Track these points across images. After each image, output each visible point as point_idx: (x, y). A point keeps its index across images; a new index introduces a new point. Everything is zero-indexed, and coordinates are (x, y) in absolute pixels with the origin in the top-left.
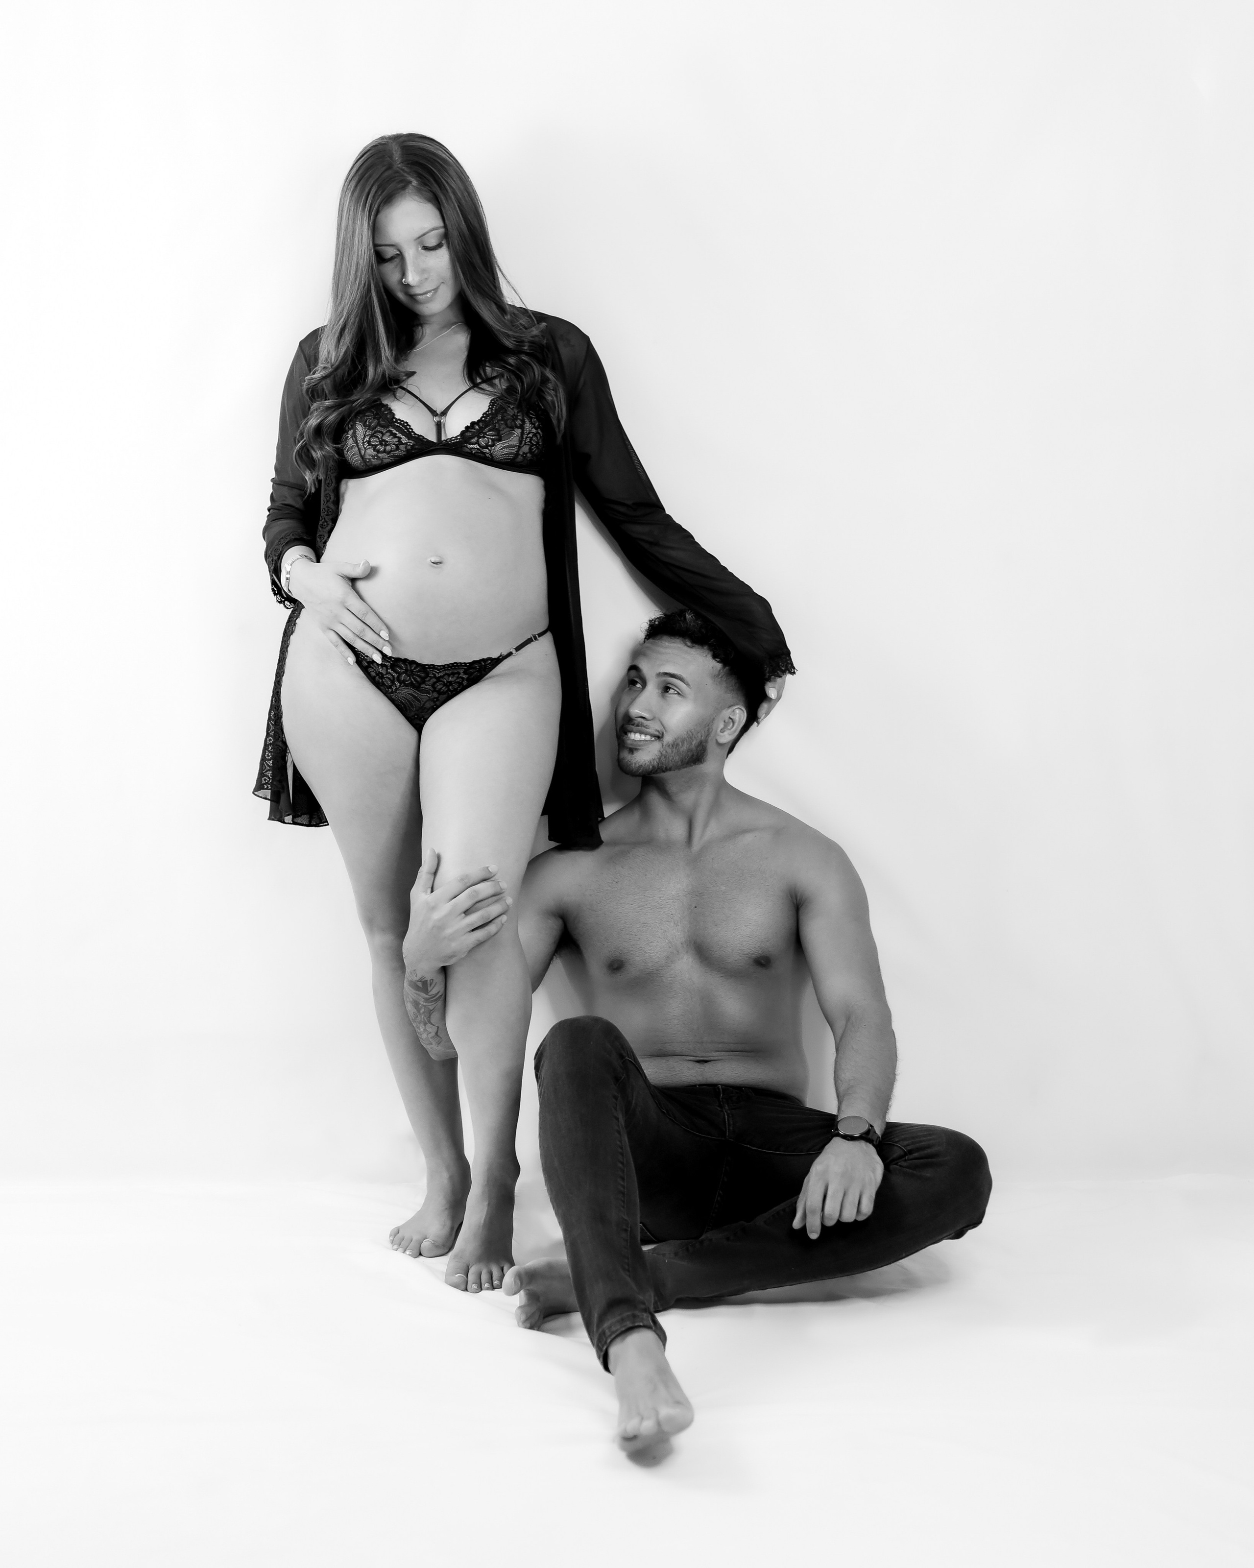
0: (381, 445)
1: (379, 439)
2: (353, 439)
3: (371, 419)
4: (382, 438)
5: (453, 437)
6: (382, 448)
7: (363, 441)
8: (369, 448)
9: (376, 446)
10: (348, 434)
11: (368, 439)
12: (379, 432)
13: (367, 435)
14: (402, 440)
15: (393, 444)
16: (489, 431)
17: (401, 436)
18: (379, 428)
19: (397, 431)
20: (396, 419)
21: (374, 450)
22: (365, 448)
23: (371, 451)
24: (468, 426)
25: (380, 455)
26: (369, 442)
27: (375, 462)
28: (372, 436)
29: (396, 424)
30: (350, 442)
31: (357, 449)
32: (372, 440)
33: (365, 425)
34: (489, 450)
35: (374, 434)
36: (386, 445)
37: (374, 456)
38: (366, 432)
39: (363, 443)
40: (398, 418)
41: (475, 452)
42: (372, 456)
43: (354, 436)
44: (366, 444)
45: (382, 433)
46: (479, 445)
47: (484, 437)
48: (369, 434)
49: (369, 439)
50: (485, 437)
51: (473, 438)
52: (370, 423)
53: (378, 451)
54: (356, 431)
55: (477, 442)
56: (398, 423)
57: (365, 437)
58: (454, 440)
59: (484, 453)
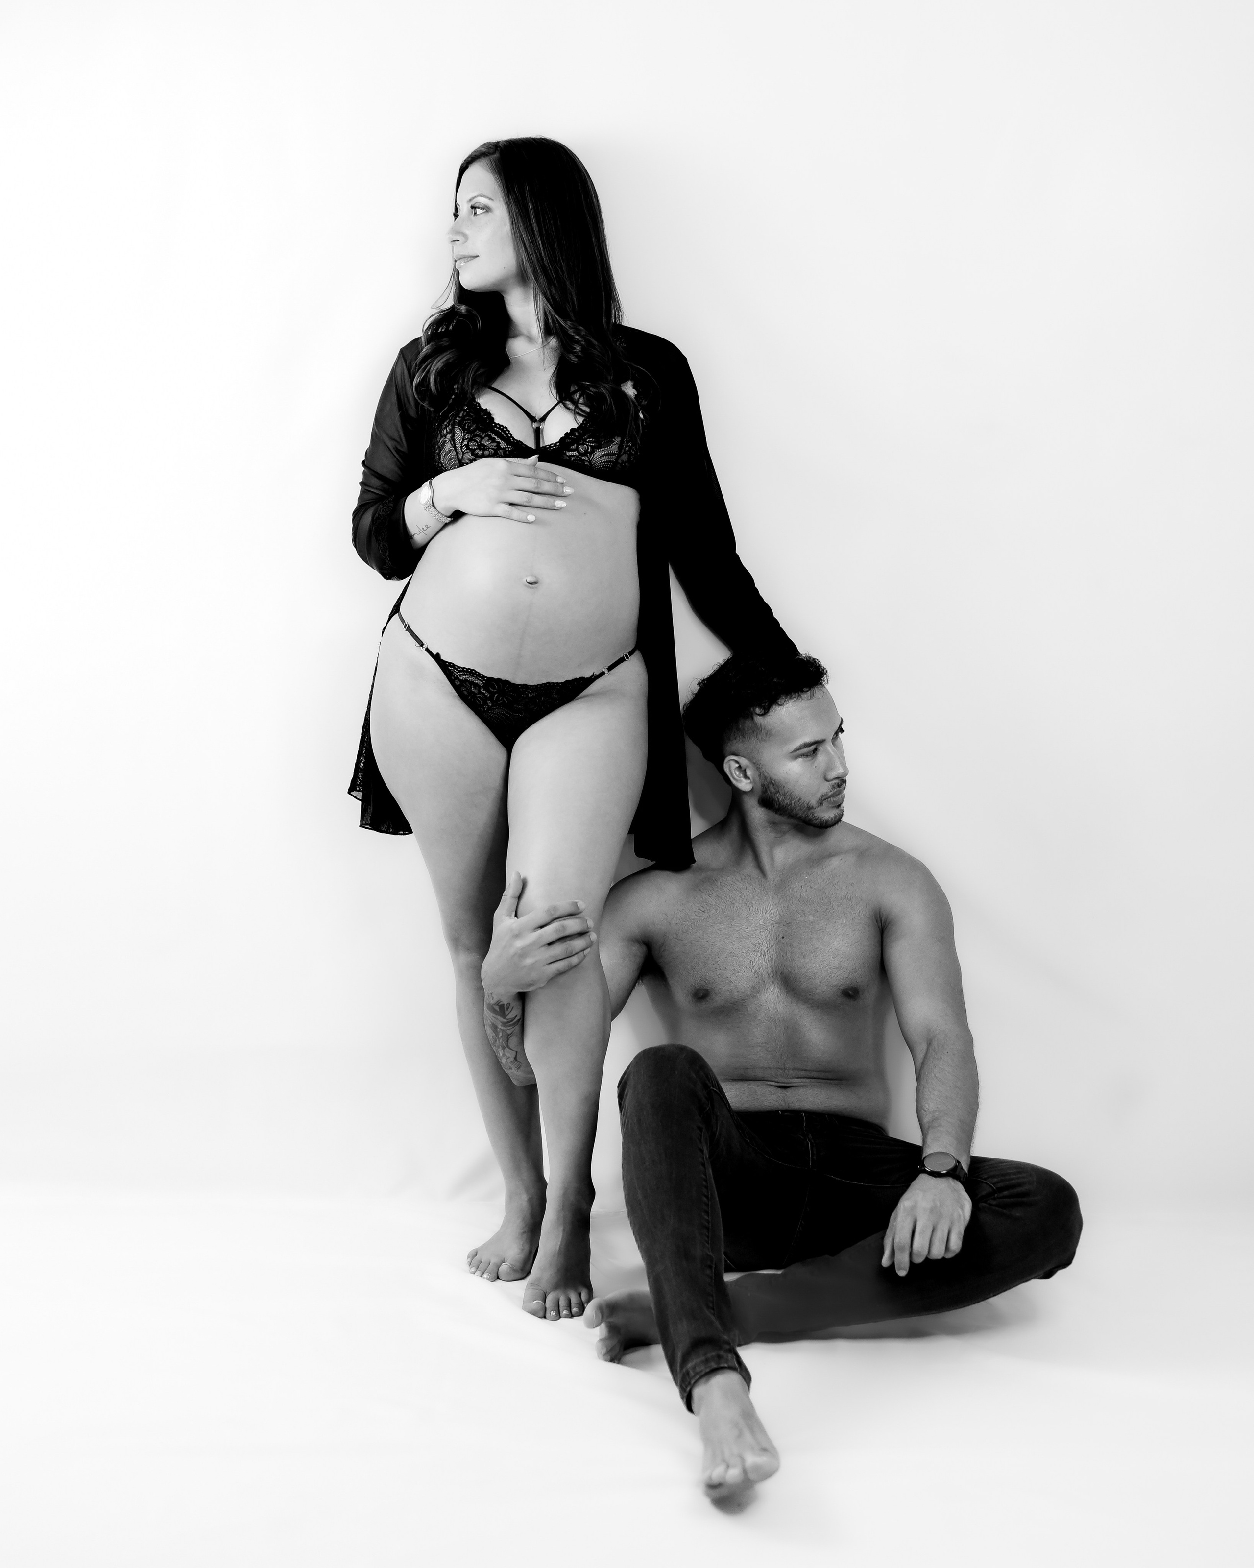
1: (477, 443)
2: (451, 443)
4: (480, 442)
7: (461, 444)
8: (467, 452)
9: (475, 450)
10: (446, 438)
11: (466, 443)
13: (466, 439)
18: (478, 433)
22: (463, 453)
28: (470, 440)
30: (448, 446)
31: (454, 453)
32: (470, 444)
33: (464, 429)
34: (588, 457)
38: (464, 436)
39: (462, 448)
43: (453, 439)
44: (464, 448)
46: (579, 452)
47: (583, 444)
48: (468, 438)
49: (468, 442)
50: (585, 444)
54: (454, 435)
55: (577, 449)
57: (463, 441)
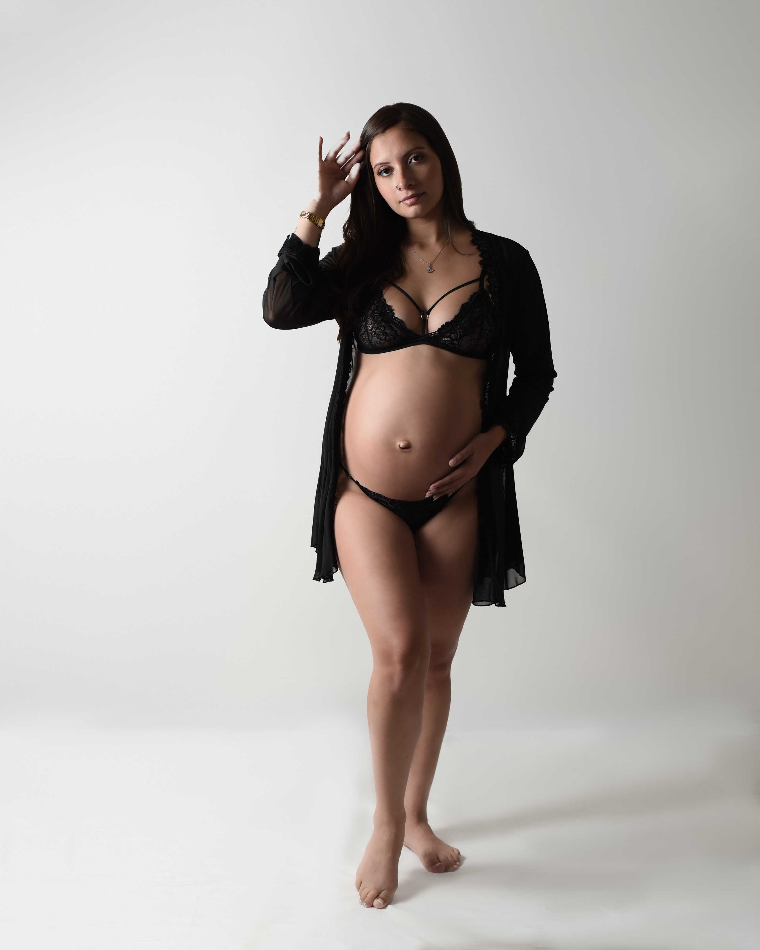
0: (383, 335)
3: (378, 316)
5: (433, 333)
6: (383, 338)
12: (383, 326)
14: (398, 333)
15: (391, 335)
16: (458, 329)
17: (397, 330)
19: (394, 326)
20: (395, 317)
21: (378, 338)
23: (376, 339)
24: (443, 325)
25: (382, 342)
26: (375, 332)
27: (378, 345)
29: (395, 321)
35: (379, 327)
36: (386, 336)
37: (378, 342)
40: (396, 317)
41: (448, 344)
42: (376, 342)
45: (384, 327)
51: (447, 333)
52: (377, 319)
53: (381, 339)
56: (396, 320)
58: (433, 334)
59: (454, 344)
